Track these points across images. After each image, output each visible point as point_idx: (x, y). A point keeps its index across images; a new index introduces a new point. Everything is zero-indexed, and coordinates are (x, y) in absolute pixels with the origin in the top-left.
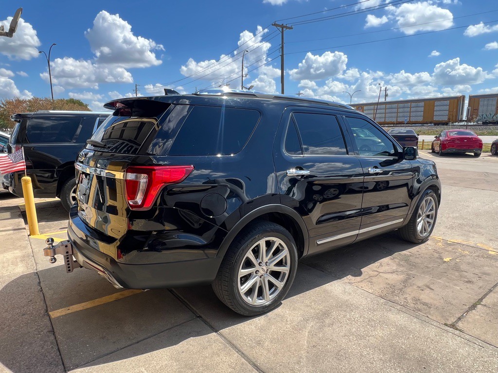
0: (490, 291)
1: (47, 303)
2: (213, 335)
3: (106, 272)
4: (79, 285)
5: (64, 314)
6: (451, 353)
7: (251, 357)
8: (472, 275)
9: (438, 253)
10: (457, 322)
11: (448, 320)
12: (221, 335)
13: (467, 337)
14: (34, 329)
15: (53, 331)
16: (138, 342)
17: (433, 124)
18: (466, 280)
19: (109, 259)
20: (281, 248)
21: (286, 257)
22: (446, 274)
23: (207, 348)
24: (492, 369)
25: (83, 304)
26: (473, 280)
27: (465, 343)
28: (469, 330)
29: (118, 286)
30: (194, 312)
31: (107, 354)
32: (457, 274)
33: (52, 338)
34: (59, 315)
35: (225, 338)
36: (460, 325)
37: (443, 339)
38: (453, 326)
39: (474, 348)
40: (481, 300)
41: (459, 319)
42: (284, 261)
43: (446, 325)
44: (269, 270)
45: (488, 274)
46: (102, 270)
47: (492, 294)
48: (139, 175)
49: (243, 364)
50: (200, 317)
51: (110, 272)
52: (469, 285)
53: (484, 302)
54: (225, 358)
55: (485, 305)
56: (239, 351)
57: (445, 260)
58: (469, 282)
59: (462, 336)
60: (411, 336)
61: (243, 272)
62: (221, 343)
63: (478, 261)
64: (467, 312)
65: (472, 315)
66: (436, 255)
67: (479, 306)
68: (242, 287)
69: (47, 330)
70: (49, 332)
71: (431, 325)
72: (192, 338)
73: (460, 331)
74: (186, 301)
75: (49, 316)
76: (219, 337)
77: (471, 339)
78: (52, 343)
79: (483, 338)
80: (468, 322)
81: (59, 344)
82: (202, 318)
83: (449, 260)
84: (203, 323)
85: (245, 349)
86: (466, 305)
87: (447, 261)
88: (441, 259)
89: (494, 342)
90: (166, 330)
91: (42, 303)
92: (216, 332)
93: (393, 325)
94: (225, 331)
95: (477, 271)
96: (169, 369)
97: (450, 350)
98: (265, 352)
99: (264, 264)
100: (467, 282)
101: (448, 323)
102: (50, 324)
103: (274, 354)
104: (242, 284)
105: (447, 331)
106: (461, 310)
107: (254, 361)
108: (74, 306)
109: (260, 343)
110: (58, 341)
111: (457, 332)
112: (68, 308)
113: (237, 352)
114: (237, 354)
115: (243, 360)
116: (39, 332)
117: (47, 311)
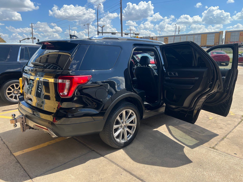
0: (231, 132)
1: (10, 149)
2: (102, 158)
3: (48, 129)
4: (25, 139)
5: (21, 153)
6: (212, 159)
7: (122, 166)
8: (222, 125)
9: (207, 115)
10: (215, 146)
11: (211, 145)
12: (105, 158)
13: (220, 152)
14: (8, 162)
15: (18, 162)
16: (65, 164)
17: (206, 47)
18: (220, 127)
19: (50, 123)
20: (132, 115)
21: (134, 119)
22: (210, 125)
23: (100, 164)
24: (230, 164)
25: (30, 148)
26: (223, 127)
27: (218, 155)
28: (220, 149)
29: (54, 136)
30: (90, 149)
31: (51, 170)
32: (215, 125)
33: (19, 165)
34: (19, 154)
35: (108, 159)
36: (216, 147)
37: (209, 154)
38: (213, 148)
39: (222, 156)
40: (226, 136)
41: (216, 145)
42: (134, 121)
43: (210, 147)
44: (127, 125)
45: (230, 124)
46: (46, 128)
47: (231, 133)
48: (64, 80)
49: (118, 169)
50: (94, 150)
51: (51, 129)
52: (221, 130)
53: (227, 137)
54: (109, 167)
55: (228, 138)
56: (116, 164)
57: (210, 118)
58: (221, 128)
59: (217, 152)
60: (195, 153)
61: (115, 127)
62: (107, 161)
63: (225, 118)
64: (220, 141)
65: (222, 143)
66: (206, 116)
67: (225, 139)
68: (115, 134)
69: (15, 162)
70: (16, 162)
71: (203, 148)
72: (91, 160)
73: (216, 150)
74: (85, 143)
75: (14, 155)
76: (105, 159)
77: (221, 153)
78: (20, 167)
79: (226, 152)
80: (220, 146)
81: (24, 168)
82: (94, 151)
83: (212, 118)
84: (95, 153)
85: (118, 163)
86: (219, 139)
87: (211, 119)
88: (208, 118)
89: (231, 153)
90: (78, 157)
91: (7, 149)
92: (103, 156)
93: (186, 149)
94: (107, 156)
95: (225, 123)
96: (84, 174)
97: (212, 158)
98: (128, 164)
99: (124, 123)
100: (220, 128)
101: (211, 147)
102: (15, 159)
103: (132, 164)
104: (115, 133)
105: (211, 150)
106: (217, 141)
107: (123, 167)
108: (25, 150)
109: (125, 160)
110: (23, 166)
111: (215, 150)
112: (23, 151)
113: (115, 164)
114: (115, 165)
115: (118, 167)
116: (11, 163)
117: (11, 153)
